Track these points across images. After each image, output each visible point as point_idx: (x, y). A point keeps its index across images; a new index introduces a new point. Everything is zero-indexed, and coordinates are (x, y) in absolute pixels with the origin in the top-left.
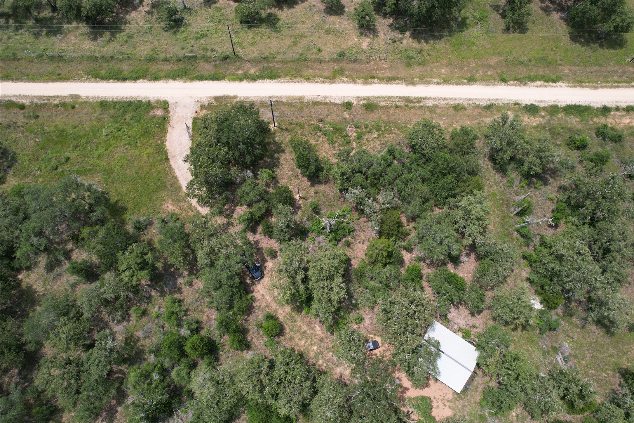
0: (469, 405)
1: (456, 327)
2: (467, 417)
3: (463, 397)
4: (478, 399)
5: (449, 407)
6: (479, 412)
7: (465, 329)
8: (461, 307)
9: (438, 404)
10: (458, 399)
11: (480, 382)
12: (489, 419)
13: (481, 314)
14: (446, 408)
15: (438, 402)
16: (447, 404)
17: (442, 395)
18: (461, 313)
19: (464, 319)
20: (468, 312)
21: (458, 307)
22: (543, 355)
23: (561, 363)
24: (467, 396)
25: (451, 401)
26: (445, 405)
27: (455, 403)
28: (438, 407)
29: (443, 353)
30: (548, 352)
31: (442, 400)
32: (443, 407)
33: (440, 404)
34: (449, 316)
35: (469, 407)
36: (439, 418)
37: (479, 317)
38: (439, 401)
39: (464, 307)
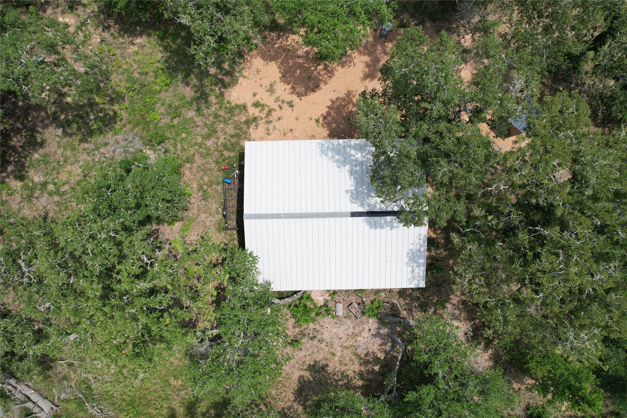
0: (200, 145)
1: (340, 310)
2: (191, 114)
3: (226, 153)
4: (187, 172)
5: (244, 107)
6: (168, 145)
7: (313, 320)
8: (357, 367)
9: (275, 96)
10: (234, 141)
11: (203, 216)
12: (138, 144)
13: (295, 385)
14: (249, 101)
15: (277, 99)
16: (253, 111)
17: (277, 124)
18: (348, 354)
19: (330, 345)
20: (330, 369)
21: (366, 363)
22: (89, 388)
23: (34, 397)
24: (217, 163)
25: (248, 123)
26: (256, 105)
27: (237, 127)
28: (271, 90)
29: (354, 214)
30: (81, 404)
31: (270, 111)
32: (258, 98)
33: (269, 100)
34: (372, 323)
35: (199, 140)
36: (254, 69)
37: (296, 375)
38: (275, 106)
39: (350, 373)
